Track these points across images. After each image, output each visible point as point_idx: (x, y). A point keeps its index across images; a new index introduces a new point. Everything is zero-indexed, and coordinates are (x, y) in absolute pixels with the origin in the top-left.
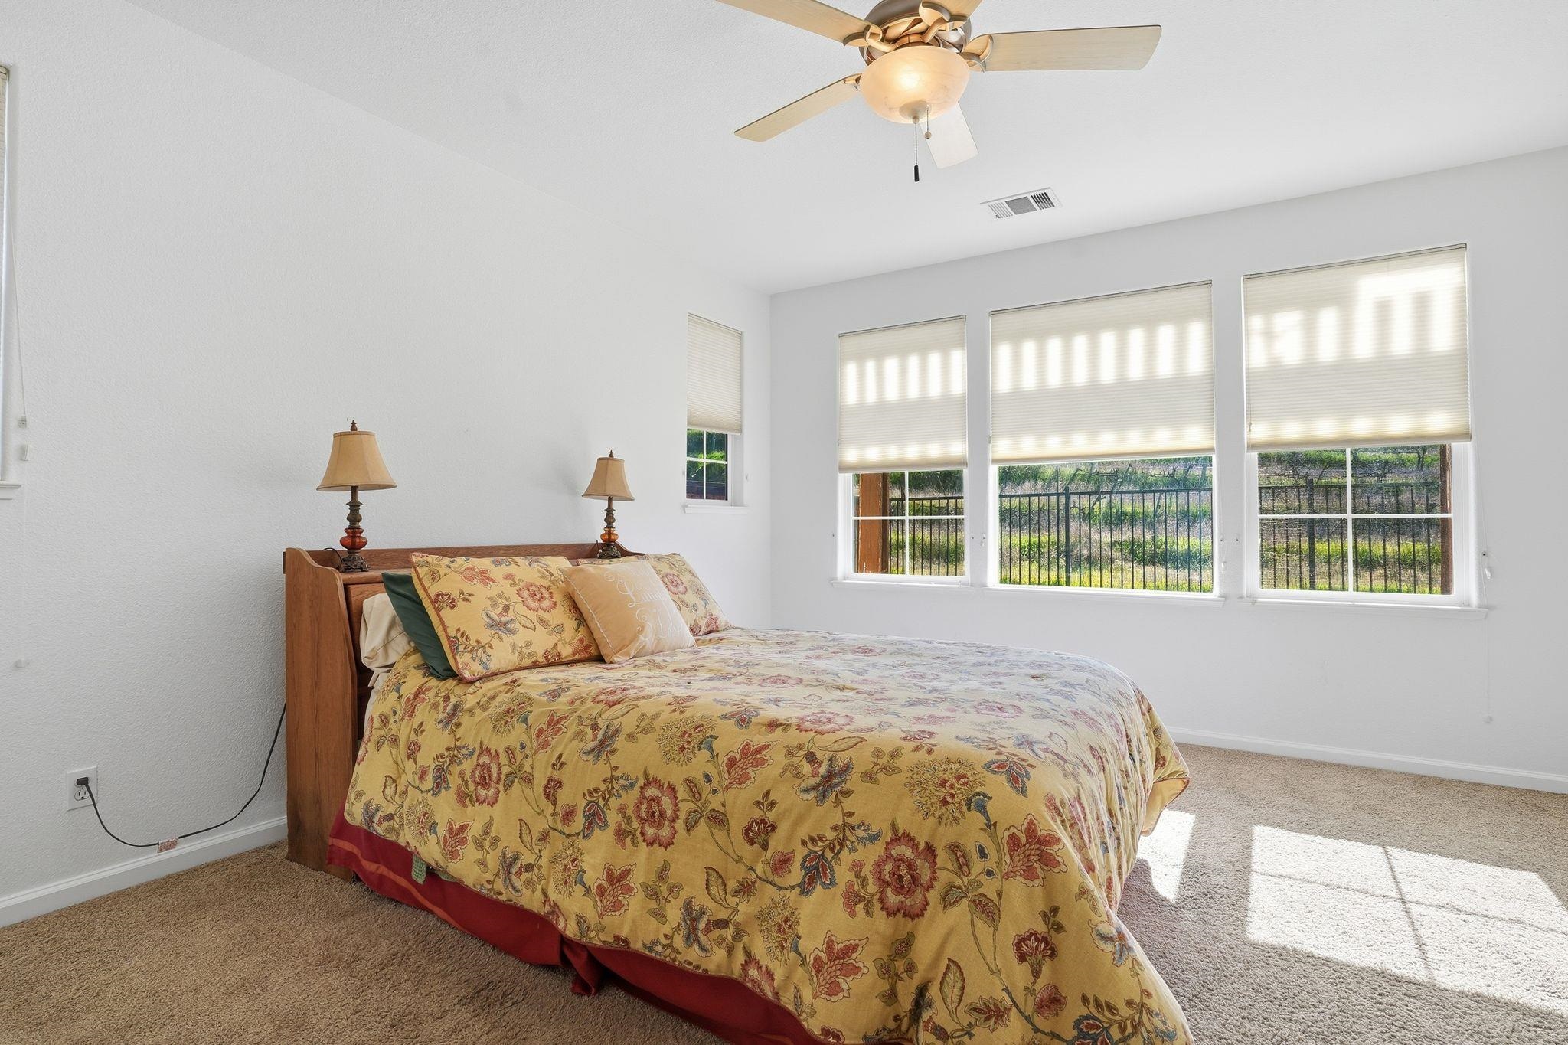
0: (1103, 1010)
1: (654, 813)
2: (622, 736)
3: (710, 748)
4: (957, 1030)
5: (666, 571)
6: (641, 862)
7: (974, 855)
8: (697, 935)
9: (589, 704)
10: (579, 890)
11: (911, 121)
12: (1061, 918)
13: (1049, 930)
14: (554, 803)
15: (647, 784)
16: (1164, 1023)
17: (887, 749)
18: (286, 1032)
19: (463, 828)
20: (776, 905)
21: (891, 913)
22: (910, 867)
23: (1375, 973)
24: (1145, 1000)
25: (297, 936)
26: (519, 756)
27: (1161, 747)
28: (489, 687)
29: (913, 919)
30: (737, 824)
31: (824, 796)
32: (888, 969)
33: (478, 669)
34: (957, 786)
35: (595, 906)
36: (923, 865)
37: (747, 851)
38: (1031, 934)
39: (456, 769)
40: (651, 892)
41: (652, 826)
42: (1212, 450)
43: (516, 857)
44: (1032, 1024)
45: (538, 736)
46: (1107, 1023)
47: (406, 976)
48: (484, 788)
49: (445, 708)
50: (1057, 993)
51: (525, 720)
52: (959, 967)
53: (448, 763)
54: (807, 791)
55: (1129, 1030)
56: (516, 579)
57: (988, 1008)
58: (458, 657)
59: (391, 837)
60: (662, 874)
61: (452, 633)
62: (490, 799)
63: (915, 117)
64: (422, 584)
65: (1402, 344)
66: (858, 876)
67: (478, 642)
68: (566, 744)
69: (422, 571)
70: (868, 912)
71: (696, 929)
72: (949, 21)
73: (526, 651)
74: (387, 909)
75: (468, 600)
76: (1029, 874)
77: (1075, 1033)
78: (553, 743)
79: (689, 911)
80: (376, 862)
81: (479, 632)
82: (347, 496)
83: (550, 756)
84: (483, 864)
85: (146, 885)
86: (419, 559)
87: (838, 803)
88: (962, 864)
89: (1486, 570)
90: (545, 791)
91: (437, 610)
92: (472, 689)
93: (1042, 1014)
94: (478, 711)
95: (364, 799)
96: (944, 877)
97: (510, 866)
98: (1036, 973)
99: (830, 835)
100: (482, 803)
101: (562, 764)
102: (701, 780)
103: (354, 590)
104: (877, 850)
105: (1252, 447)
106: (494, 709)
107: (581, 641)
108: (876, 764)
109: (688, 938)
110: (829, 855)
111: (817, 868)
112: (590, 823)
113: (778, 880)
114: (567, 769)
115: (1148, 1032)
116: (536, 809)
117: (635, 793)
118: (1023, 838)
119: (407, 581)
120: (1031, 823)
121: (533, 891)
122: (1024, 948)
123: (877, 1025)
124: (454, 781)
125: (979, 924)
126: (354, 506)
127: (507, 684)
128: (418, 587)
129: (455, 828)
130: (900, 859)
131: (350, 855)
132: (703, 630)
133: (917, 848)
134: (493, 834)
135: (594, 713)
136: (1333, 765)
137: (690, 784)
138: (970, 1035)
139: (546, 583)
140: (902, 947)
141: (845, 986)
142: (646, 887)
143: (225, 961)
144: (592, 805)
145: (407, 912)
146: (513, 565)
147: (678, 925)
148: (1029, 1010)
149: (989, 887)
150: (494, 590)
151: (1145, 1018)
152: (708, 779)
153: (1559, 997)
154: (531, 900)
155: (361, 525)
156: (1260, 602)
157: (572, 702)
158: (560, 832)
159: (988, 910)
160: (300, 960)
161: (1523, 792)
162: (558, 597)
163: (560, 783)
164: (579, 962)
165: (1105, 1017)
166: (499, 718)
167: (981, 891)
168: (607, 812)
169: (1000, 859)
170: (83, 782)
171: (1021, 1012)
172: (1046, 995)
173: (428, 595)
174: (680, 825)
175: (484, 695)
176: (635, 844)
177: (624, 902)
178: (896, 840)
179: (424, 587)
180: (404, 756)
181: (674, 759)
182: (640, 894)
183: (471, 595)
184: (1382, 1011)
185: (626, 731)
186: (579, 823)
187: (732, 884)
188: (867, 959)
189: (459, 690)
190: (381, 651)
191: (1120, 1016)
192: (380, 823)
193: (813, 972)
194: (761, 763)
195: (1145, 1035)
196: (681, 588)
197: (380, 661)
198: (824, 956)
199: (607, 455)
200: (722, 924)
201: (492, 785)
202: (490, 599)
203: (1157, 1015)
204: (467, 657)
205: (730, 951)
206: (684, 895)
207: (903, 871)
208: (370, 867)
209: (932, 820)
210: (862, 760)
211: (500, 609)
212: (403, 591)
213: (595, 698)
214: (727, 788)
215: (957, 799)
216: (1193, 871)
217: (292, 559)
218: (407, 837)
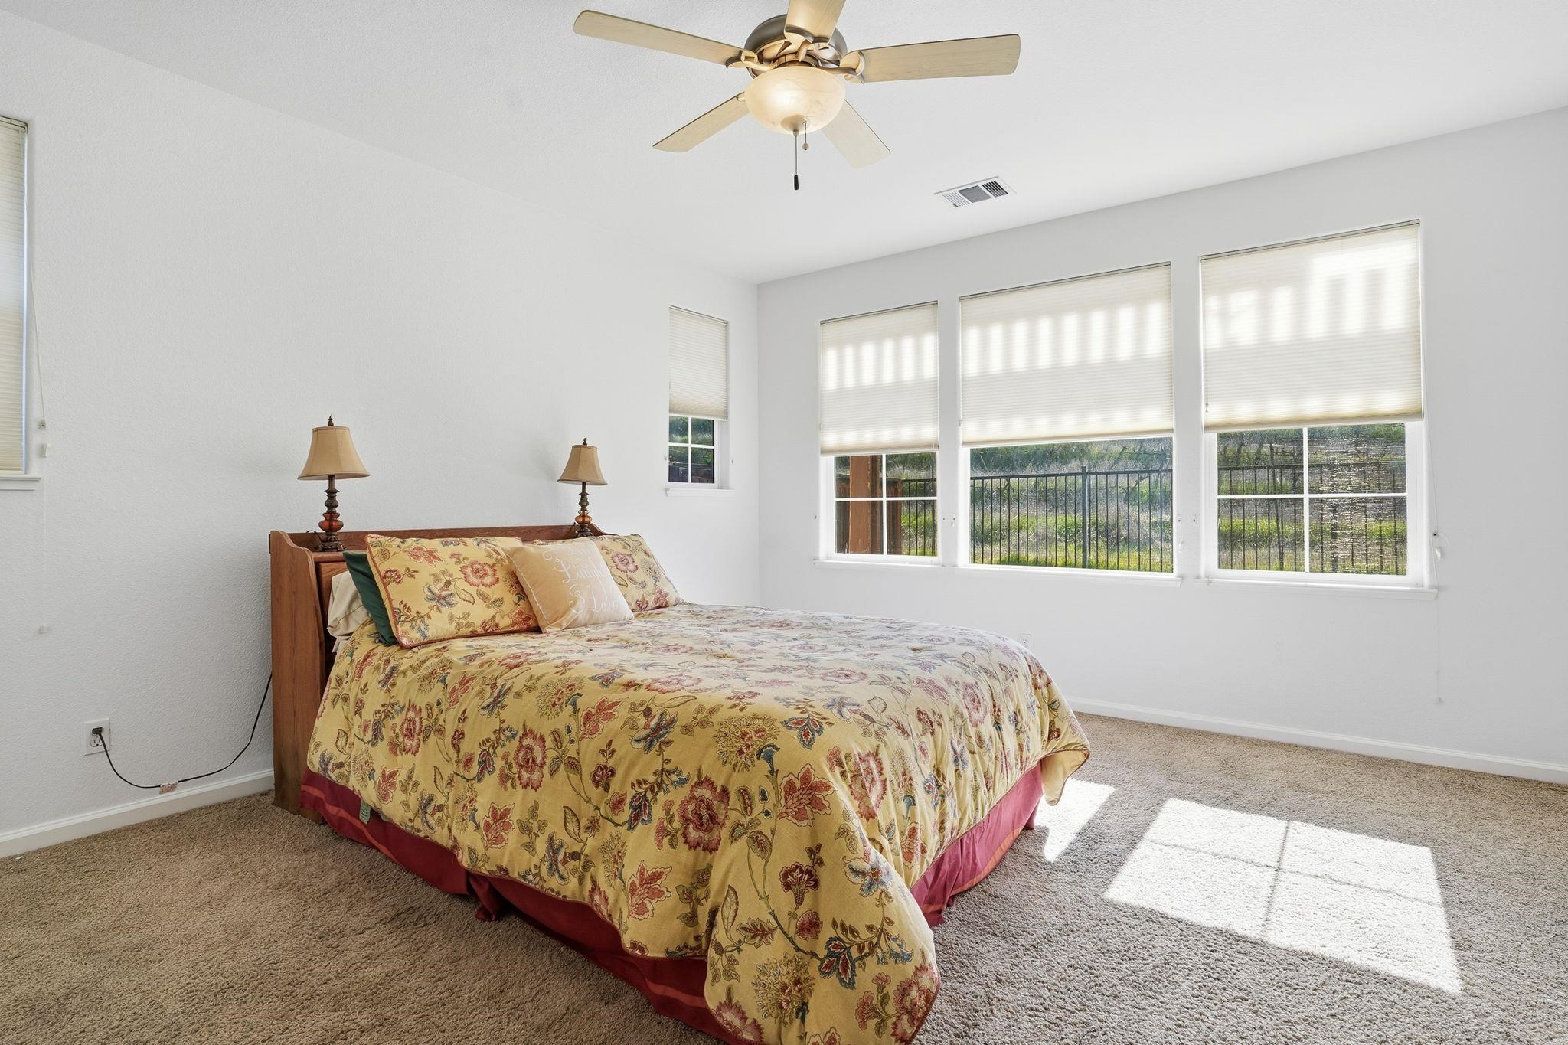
0: (847, 932)
1: (528, 759)
2: (511, 694)
3: (574, 705)
4: (730, 946)
5: (619, 551)
6: (517, 801)
7: (757, 798)
8: (557, 866)
9: (494, 666)
10: (471, 825)
11: (792, 133)
12: (822, 854)
13: (814, 865)
14: (458, 751)
15: (525, 735)
16: (900, 946)
17: (708, 707)
18: (234, 938)
19: (393, 774)
20: (613, 839)
21: (694, 846)
22: (709, 807)
23: (1220, 932)
24: (885, 926)
25: (263, 866)
26: (436, 711)
27: (1056, 720)
28: (423, 653)
29: (711, 852)
30: (587, 769)
31: (651, 746)
32: (690, 894)
33: (416, 636)
34: (754, 738)
35: (483, 839)
36: (720, 806)
37: (595, 793)
38: (797, 867)
39: (390, 723)
40: (525, 829)
41: (526, 771)
42: (1171, 431)
43: (431, 799)
44: (794, 944)
45: (451, 694)
46: (849, 943)
47: (343, 900)
48: (409, 739)
49: (384, 670)
50: (817, 918)
51: (443, 681)
52: (735, 893)
53: (383, 717)
54: (638, 741)
55: (867, 950)
56: (461, 558)
57: (755, 927)
58: (399, 626)
59: (342, 783)
60: (534, 812)
61: (396, 605)
62: (414, 749)
63: (796, 130)
64: (374, 561)
65: (1354, 323)
66: (667, 813)
67: (418, 613)
68: (471, 702)
69: (375, 550)
70: (672, 845)
71: (556, 860)
72: (813, 42)
73: (463, 621)
74: (344, 847)
75: (412, 576)
76: (800, 815)
77: (826, 953)
78: (461, 700)
79: (553, 847)
80: (339, 806)
81: (420, 604)
82: (325, 484)
83: (458, 711)
84: (406, 804)
85: (151, 822)
86: (374, 539)
87: (661, 751)
88: (747, 807)
89: (1436, 550)
90: (452, 741)
91: (385, 585)
92: (409, 654)
93: (803, 936)
94: (409, 673)
95: (321, 749)
96: (734, 816)
97: (426, 806)
98: (799, 901)
99: (652, 779)
100: (407, 753)
101: (466, 718)
102: (564, 731)
103: (324, 567)
104: (684, 792)
105: (1209, 428)
106: (424, 671)
107: (520, 613)
108: (695, 718)
109: (550, 869)
110: (650, 796)
111: (640, 807)
112: (483, 769)
113: (616, 819)
114: (469, 721)
115: (883, 953)
116: (446, 756)
117: (515, 743)
118: (798, 784)
119: (363, 559)
120: (808, 771)
121: (442, 829)
122: (790, 878)
123: (678, 942)
124: (387, 733)
125: (754, 856)
126: (331, 493)
127: (438, 650)
128: (371, 565)
129: (387, 773)
130: (701, 800)
131: (318, 800)
132: (651, 605)
133: (716, 791)
134: (414, 779)
135: (496, 674)
136: (1282, 745)
137: (556, 734)
138: (739, 949)
139: (491, 562)
140: (701, 877)
141: (650, 908)
142: (521, 823)
143: (200, 882)
144: (485, 753)
145: (360, 850)
146: (461, 546)
147: (544, 857)
148: (792, 933)
149: (765, 826)
150: (438, 568)
151: (882, 941)
152: (569, 730)
153: (1387, 957)
154: (441, 837)
155: (338, 510)
156: (1217, 582)
157: (482, 665)
158: (462, 777)
159: (762, 845)
160: (261, 885)
161: (1465, 773)
162: (500, 574)
163: (463, 734)
164: (481, 892)
165: (848, 938)
166: (425, 678)
167: (759, 828)
168: (494, 759)
169: (777, 802)
170: (98, 732)
171: (785, 933)
172: (806, 920)
173: (379, 572)
174: (546, 769)
175: (418, 659)
176: (514, 787)
177: (505, 837)
178: (699, 784)
179: (375, 564)
180: (352, 711)
181: (546, 714)
182: (516, 831)
183: (415, 571)
184: (1206, 964)
185: (515, 690)
186: (475, 768)
187: (584, 822)
188: (670, 884)
189: (398, 655)
190: (342, 622)
191: (861, 939)
192: (333, 770)
193: (630, 895)
194: (610, 716)
195: (880, 955)
196: (631, 567)
197: (342, 630)
198: (637, 881)
199: (581, 443)
200: (575, 856)
201: (416, 736)
202: (433, 575)
203: (895, 939)
204: (407, 626)
205: (581, 880)
206: (549, 830)
207: (703, 811)
208: (333, 810)
209: (729, 767)
210: (685, 716)
211: (442, 584)
212: (360, 567)
213: (500, 662)
214: (582, 738)
215: (751, 750)
216: (1090, 837)
217: (276, 540)
218: (354, 783)
